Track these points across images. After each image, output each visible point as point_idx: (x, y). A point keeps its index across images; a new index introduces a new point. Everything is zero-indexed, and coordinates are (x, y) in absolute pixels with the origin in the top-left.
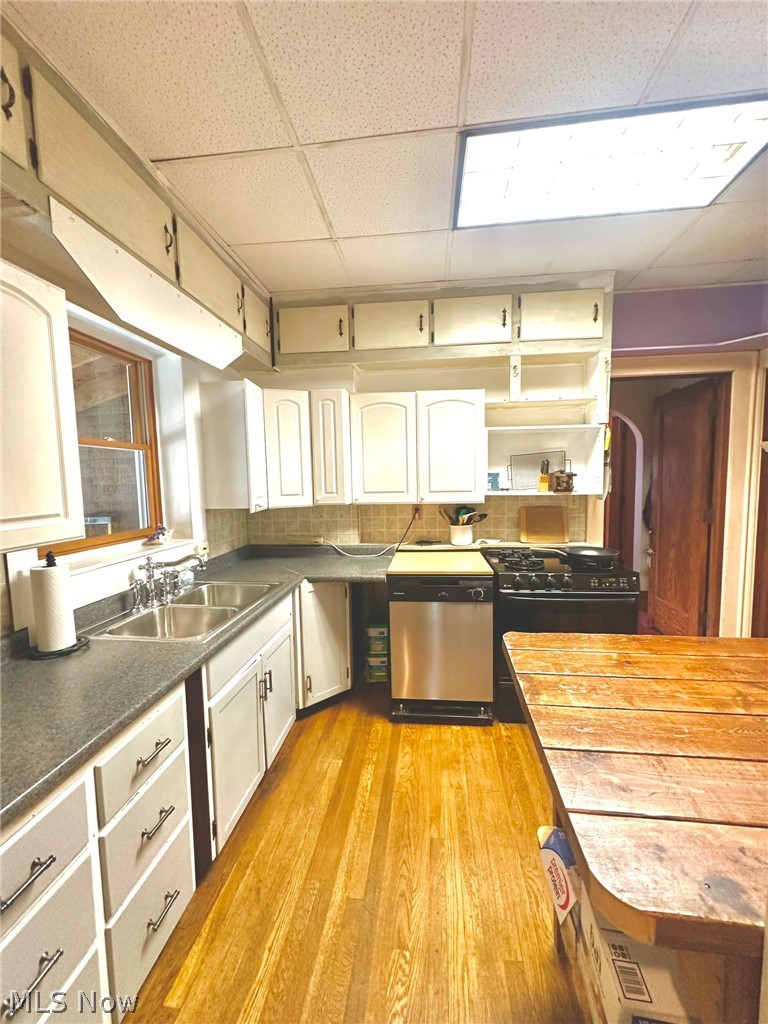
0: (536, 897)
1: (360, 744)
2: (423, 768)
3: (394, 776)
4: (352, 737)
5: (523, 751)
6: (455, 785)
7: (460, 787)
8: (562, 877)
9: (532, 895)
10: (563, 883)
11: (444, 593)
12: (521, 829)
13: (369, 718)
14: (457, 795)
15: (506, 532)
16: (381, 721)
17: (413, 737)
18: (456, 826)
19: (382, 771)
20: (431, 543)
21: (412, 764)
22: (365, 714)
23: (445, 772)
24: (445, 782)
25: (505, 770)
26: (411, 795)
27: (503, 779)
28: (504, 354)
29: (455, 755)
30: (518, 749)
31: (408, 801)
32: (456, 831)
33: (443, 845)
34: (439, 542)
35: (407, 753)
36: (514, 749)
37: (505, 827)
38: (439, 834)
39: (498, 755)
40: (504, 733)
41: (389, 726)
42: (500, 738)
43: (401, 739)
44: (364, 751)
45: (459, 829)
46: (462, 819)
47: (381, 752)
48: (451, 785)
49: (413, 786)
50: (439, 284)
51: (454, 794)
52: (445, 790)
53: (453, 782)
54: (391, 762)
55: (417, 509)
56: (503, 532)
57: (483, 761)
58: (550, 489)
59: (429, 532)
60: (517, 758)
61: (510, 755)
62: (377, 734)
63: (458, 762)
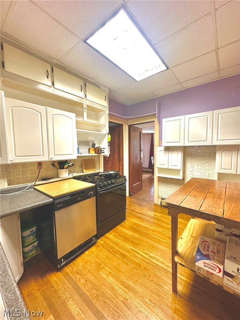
0: (158, 284)
1: (53, 296)
2: (92, 278)
3: (84, 294)
4: (44, 298)
5: (112, 244)
6: (108, 273)
7: (110, 273)
8: (212, 265)
9: (157, 285)
10: (214, 266)
11: (79, 199)
12: (136, 269)
13: (45, 280)
14: (112, 277)
15: (78, 169)
16: (52, 275)
17: (75, 270)
18: (124, 288)
19: (77, 297)
20: (50, 179)
21: (86, 281)
22: (40, 279)
23: (100, 272)
24: (104, 276)
25: (115, 254)
26: (99, 294)
27: (117, 257)
28: (81, 102)
29: (96, 263)
30: (111, 245)
31: (101, 298)
32: (125, 289)
33: (127, 299)
34: (53, 178)
35: (80, 278)
36: (110, 246)
37: (133, 272)
38: (122, 297)
39: (108, 251)
40: (102, 242)
41: (59, 274)
42: (103, 245)
43: (71, 275)
44: (59, 298)
45: (125, 288)
46: (123, 284)
47: (68, 290)
48: (107, 275)
49: (96, 290)
50: (55, 61)
51: (111, 277)
52: (107, 279)
53: (106, 273)
54: (77, 289)
55: (40, 164)
56: (76, 170)
57: (107, 257)
58: (95, 153)
59: (46, 174)
60: (113, 248)
61: (111, 248)
62: (57, 283)
63: (100, 264)
